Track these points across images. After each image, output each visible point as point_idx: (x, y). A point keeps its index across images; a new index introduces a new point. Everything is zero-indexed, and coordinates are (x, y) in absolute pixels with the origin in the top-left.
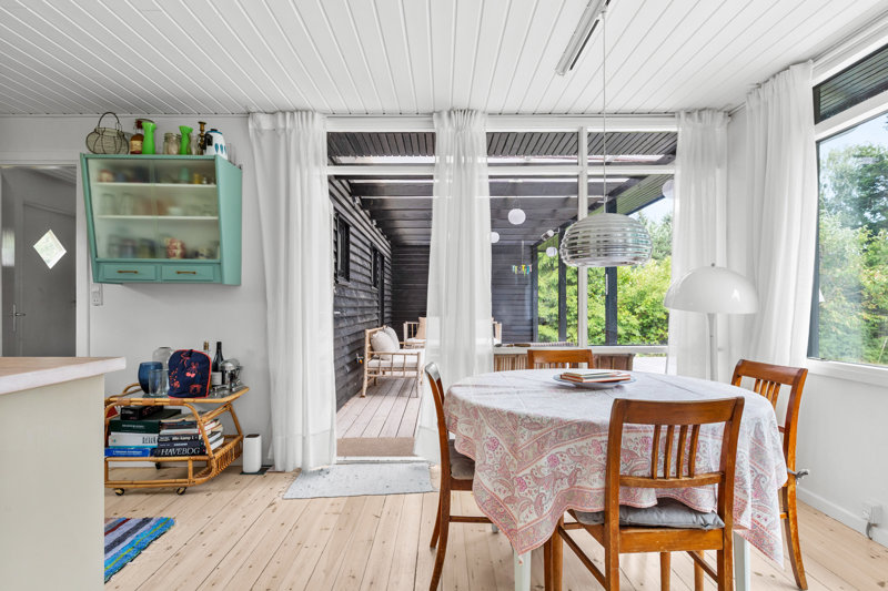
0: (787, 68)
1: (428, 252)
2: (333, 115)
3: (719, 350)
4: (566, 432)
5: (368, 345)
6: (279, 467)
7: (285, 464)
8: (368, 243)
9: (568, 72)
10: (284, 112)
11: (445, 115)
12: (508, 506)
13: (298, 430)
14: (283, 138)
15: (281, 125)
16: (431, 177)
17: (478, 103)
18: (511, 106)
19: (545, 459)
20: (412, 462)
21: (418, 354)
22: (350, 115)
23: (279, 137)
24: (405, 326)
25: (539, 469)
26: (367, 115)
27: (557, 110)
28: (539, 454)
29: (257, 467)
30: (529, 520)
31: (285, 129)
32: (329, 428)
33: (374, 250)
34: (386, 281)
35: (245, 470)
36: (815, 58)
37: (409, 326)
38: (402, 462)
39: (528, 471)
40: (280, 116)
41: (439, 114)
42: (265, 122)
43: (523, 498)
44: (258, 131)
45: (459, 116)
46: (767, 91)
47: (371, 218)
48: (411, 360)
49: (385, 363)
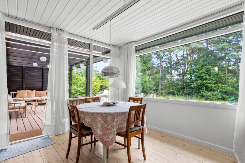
0: (131, 42)
1: (48, 71)
4: (119, 115)
9: (95, 30)
11: (55, 29)
12: (103, 136)
16: (49, 47)
18: (75, 33)
19: (115, 122)
20: (41, 137)
22: (16, 18)
25: (113, 125)
27: (87, 37)
28: (113, 121)
30: (111, 138)
32: (6, 132)
36: (136, 42)
38: (37, 138)
39: (110, 126)
41: (53, 28)
43: (109, 133)
45: (60, 31)
46: (127, 46)
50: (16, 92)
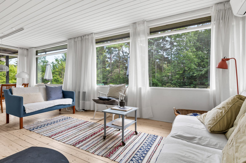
36: (36, 48)
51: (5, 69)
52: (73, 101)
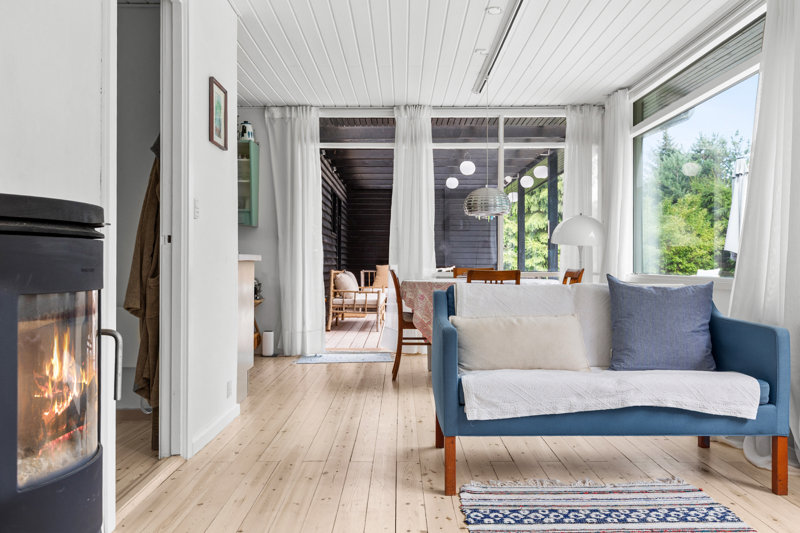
0: (617, 91)
2: (323, 108)
3: (596, 274)
5: (332, 285)
6: (287, 353)
7: (291, 351)
8: (329, 189)
10: (290, 107)
11: (402, 108)
13: (299, 328)
14: (289, 124)
15: (288, 116)
17: (425, 101)
20: (379, 352)
21: (378, 292)
22: (335, 108)
23: (286, 124)
24: (362, 273)
26: (347, 107)
29: (271, 353)
31: (291, 118)
33: (334, 195)
34: (342, 227)
35: (264, 354)
37: (366, 274)
38: (371, 353)
40: (288, 109)
41: (398, 107)
42: (277, 113)
44: (272, 119)
45: (412, 109)
47: (332, 165)
48: (372, 298)
49: (348, 301)
50: (375, 269)
51: (495, 206)
52: (772, 399)
